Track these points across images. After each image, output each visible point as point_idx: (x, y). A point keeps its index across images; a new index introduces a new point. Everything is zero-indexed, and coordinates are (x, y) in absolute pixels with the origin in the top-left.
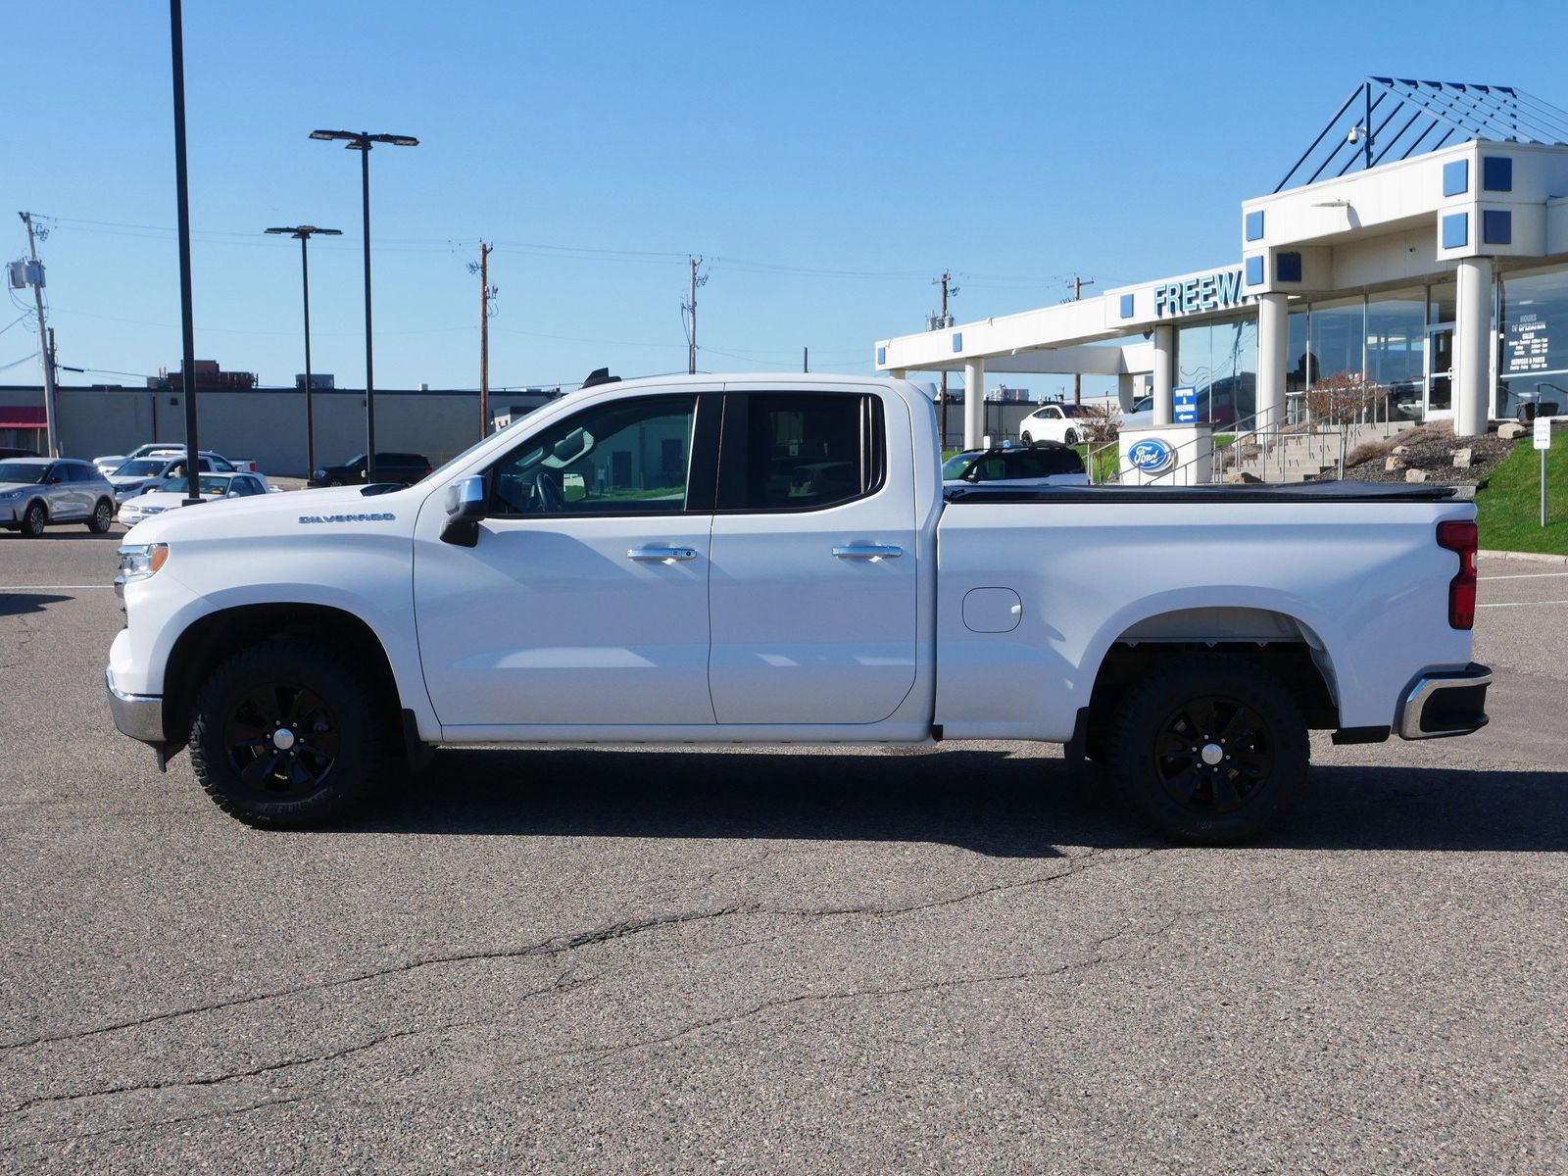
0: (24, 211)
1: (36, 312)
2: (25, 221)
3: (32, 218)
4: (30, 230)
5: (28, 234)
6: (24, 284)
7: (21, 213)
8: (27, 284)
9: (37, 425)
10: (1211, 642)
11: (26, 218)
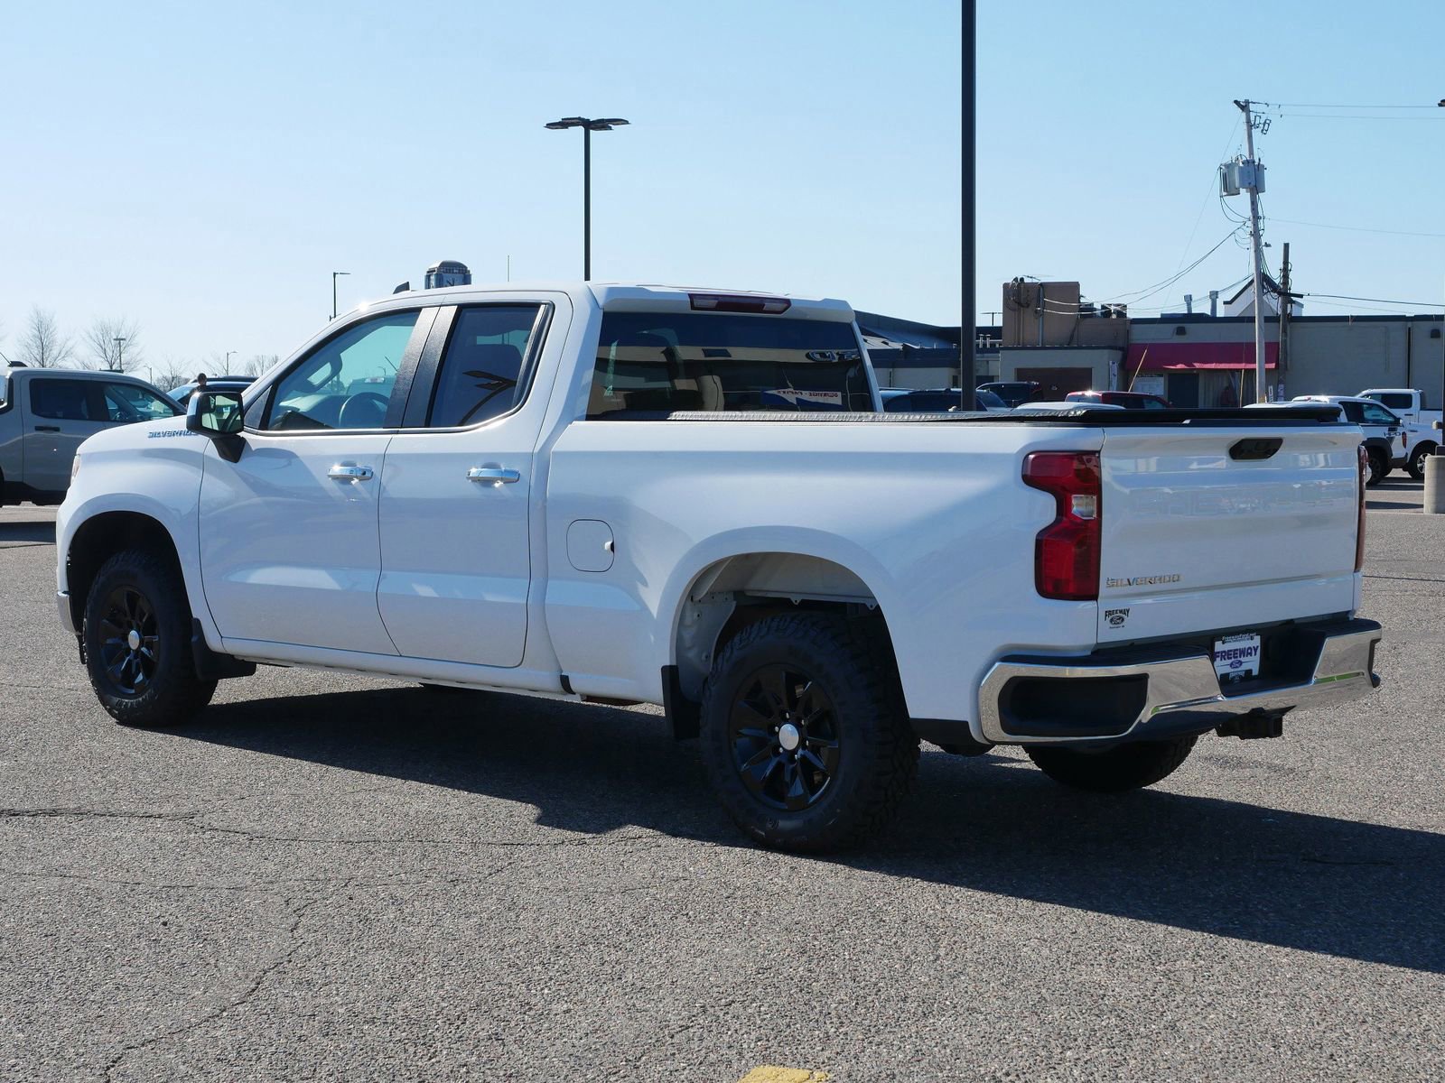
0: (1242, 100)
1: (1250, 224)
2: (1243, 110)
3: (1252, 107)
4: (1248, 121)
5: (1245, 127)
6: (1238, 189)
7: (1236, 102)
8: (1243, 191)
9: (1242, 366)
10: (796, 599)
11: (1244, 107)
